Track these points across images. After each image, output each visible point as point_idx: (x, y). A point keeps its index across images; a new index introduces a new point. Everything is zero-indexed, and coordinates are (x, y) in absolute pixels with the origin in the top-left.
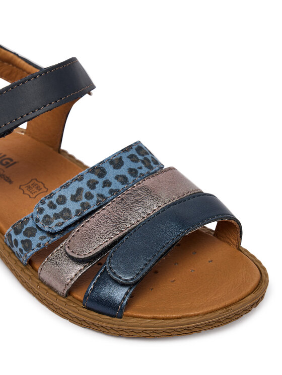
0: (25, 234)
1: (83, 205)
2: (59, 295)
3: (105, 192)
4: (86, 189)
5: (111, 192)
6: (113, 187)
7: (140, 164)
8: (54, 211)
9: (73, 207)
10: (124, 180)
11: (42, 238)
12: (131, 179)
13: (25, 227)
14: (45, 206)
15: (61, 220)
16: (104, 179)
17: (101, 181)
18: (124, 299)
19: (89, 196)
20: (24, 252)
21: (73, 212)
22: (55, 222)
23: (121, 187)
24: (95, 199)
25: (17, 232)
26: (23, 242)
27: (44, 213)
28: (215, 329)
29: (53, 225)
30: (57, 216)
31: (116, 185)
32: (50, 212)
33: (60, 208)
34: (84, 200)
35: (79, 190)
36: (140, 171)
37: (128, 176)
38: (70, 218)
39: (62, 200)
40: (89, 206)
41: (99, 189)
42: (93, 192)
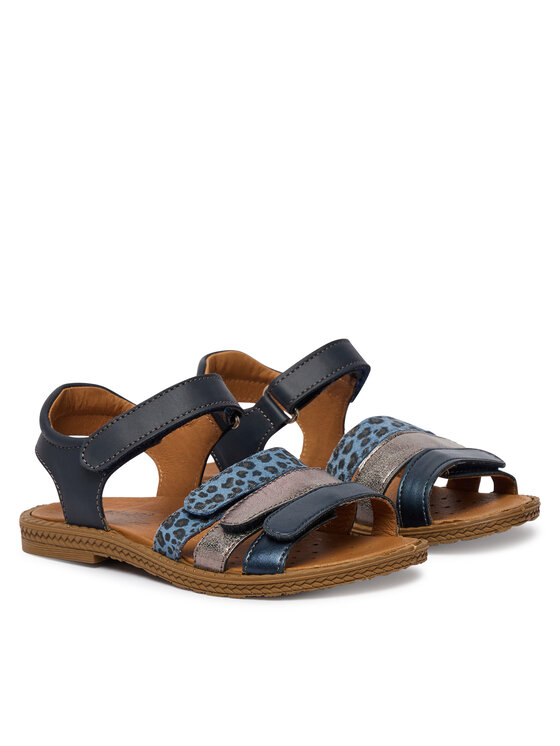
0: (176, 525)
1: (234, 490)
2: (217, 572)
3: (256, 479)
4: (237, 478)
5: (262, 479)
6: (263, 476)
7: (289, 461)
8: (206, 498)
9: (225, 492)
10: (274, 471)
11: (195, 525)
12: (280, 470)
13: (176, 520)
14: (196, 497)
15: (214, 503)
16: (254, 470)
17: (251, 471)
18: (281, 560)
19: (240, 483)
20: (177, 541)
21: (225, 496)
22: (208, 506)
23: (271, 475)
24: (247, 484)
25: (167, 526)
26: (175, 533)
27: (196, 502)
28: (378, 577)
29: (205, 509)
30: (208, 502)
31: (266, 474)
32: (202, 500)
33: (211, 496)
34: (236, 486)
35: (230, 480)
36: (288, 465)
37: (277, 467)
38: (222, 501)
39: (214, 489)
40: (241, 490)
41: (249, 477)
42: (243, 480)
